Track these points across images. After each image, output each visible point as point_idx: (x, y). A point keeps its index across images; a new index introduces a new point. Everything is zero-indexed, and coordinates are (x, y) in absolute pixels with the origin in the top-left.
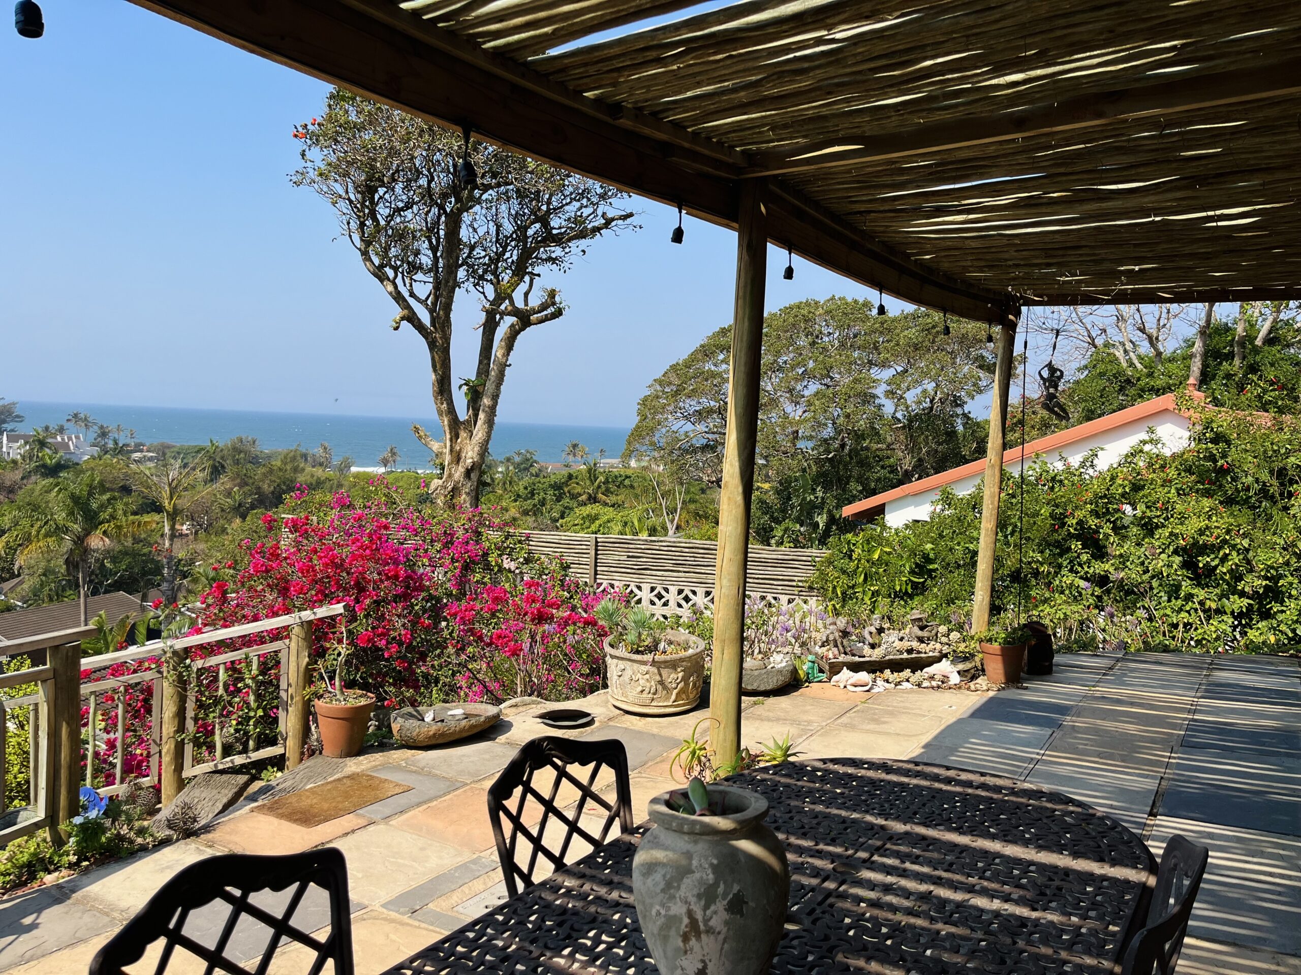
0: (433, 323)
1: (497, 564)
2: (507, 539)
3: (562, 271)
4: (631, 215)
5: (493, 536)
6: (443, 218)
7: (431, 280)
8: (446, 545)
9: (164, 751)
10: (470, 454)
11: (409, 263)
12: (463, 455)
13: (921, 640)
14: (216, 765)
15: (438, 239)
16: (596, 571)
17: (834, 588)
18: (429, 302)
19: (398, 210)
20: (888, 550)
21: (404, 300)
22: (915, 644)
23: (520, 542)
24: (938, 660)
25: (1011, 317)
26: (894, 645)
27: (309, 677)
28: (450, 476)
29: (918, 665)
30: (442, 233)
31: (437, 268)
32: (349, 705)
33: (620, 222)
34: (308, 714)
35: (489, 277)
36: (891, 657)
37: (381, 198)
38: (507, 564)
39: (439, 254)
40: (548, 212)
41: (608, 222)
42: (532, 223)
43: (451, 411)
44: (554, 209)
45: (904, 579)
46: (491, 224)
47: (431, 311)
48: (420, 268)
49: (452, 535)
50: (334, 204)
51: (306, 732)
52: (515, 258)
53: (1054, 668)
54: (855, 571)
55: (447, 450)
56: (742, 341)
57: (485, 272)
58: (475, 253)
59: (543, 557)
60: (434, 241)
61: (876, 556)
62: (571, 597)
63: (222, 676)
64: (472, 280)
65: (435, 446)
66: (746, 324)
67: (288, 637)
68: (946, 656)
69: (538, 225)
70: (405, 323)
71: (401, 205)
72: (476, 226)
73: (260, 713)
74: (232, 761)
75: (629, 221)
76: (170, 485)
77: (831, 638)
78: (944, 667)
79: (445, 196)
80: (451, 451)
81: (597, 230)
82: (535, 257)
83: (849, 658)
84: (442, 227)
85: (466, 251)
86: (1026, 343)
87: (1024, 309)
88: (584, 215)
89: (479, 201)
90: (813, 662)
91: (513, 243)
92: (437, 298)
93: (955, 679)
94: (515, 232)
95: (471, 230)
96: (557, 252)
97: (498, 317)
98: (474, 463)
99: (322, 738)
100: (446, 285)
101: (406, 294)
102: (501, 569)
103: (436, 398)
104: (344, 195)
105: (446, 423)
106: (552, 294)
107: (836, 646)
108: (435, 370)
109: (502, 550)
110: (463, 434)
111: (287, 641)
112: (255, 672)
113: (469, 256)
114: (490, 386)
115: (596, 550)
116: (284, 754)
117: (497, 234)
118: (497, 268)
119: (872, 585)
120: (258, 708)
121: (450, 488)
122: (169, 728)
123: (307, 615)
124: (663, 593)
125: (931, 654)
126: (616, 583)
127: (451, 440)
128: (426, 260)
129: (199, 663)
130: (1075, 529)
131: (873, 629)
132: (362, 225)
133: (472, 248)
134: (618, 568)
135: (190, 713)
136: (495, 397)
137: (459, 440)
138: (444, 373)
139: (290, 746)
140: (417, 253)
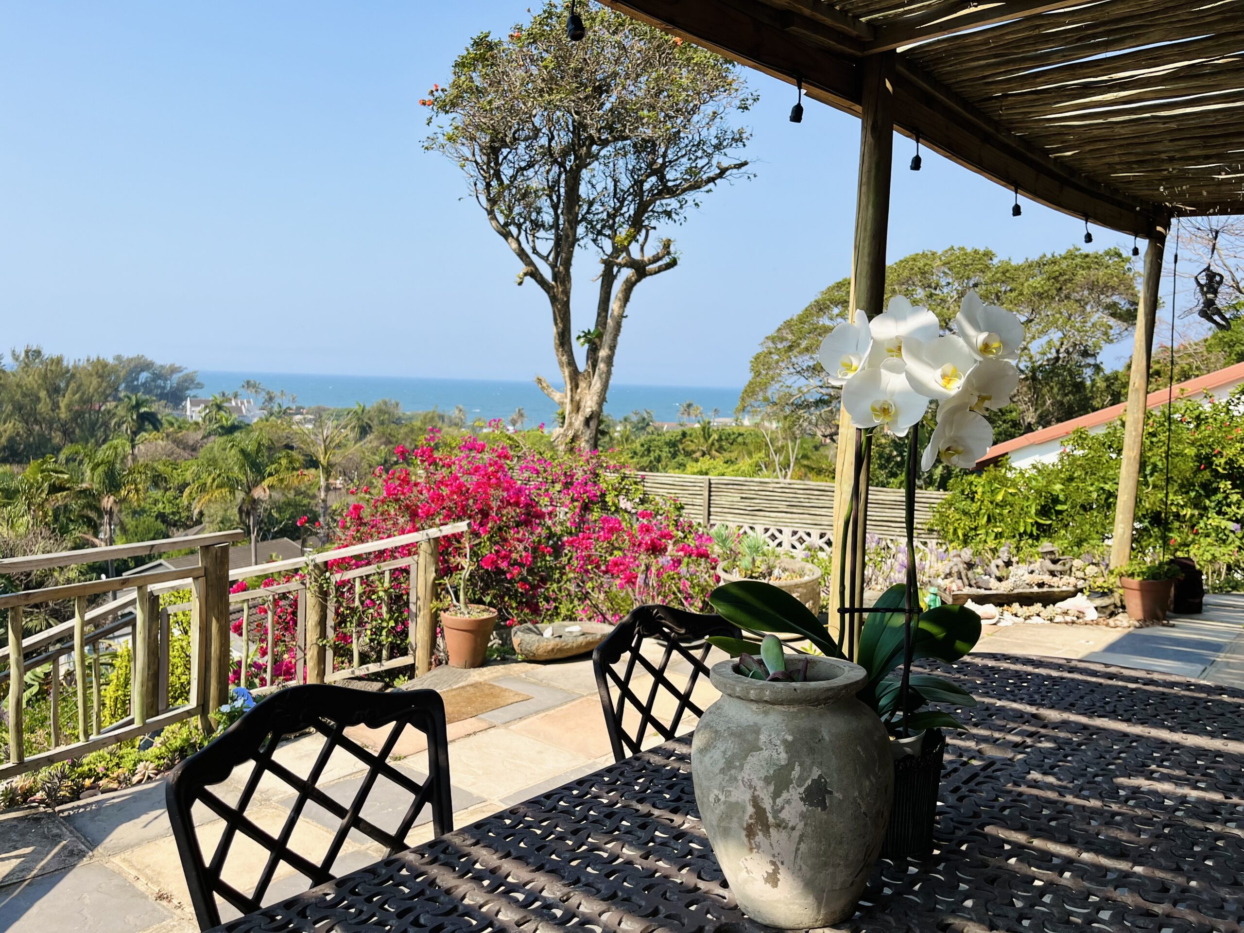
0: (555, 277)
1: (614, 504)
2: (623, 480)
3: (678, 223)
4: (745, 164)
5: (610, 478)
6: (563, 176)
7: (553, 237)
8: (567, 485)
9: (308, 657)
10: (589, 403)
11: (531, 221)
12: (582, 404)
13: (1052, 574)
14: (353, 672)
15: (559, 197)
16: (709, 512)
17: (955, 530)
18: (551, 258)
19: (523, 169)
20: (1011, 490)
21: (528, 256)
22: (1047, 578)
23: (636, 483)
24: (1073, 594)
25: (1159, 228)
26: (1023, 578)
27: (437, 591)
28: (571, 424)
29: (1049, 599)
30: (562, 190)
31: (558, 225)
32: (473, 618)
33: (735, 171)
34: (435, 627)
35: (607, 232)
36: (1020, 590)
37: (505, 158)
38: (624, 504)
39: (559, 211)
40: (664, 166)
41: (722, 172)
42: (648, 176)
43: (571, 363)
44: (670, 162)
45: (1030, 521)
46: (609, 180)
47: (553, 266)
48: (543, 225)
49: (572, 476)
50: (463, 166)
51: (433, 645)
52: (632, 212)
53: (1204, 608)
54: (977, 513)
55: (568, 400)
56: (865, 229)
57: (603, 227)
58: (593, 209)
59: (657, 498)
60: (555, 198)
61: (999, 498)
62: (685, 537)
63: (358, 589)
64: (590, 236)
65: (557, 396)
66: (871, 210)
67: (416, 553)
68: (1081, 590)
69: (653, 179)
70: (529, 280)
71: (523, 164)
72: (594, 182)
73: (392, 623)
74: (368, 669)
75: (744, 169)
76: (325, 441)
77: (955, 570)
78: (1080, 602)
79: (565, 153)
80: (572, 400)
81: (712, 180)
82: (652, 211)
83: (974, 591)
84: (562, 184)
85: (585, 207)
86: (1176, 256)
87: (1174, 221)
88: (699, 166)
89: (596, 157)
90: (935, 595)
91: (630, 198)
92: (557, 255)
93: (1092, 614)
94: (632, 186)
95: (590, 186)
96: (672, 203)
97: (615, 269)
98: (593, 412)
99: (448, 649)
100: (566, 241)
101: (529, 251)
102: (618, 510)
103: (557, 350)
104: (471, 157)
105: (567, 373)
106: (667, 245)
107: (960, 578)
108: (556, 324)
109: (619, 492)
110: (583, 385)
111: (416, 557)
112: (387, 585)
113: (588, 212)
114: (607, 338)
115: (710, 491)
116: (414, 665)
117: (615, 190)
118: (614, 223)
119: (996, 527)
120: (390, 619)
121: (570, 436)
122: (312, 635)
123: (434, 532)
124: (777, 534)
125: (1064, 588)
126: (730, 524)
127: (572, 390)
128: (547, 217)
129: (337, 577)
130: (1224, 469)
131: (1000, 562)
132: (488, 185)
133: (591, 204)
134: (732, 509)
135: (330, 622)
136: (613, 348)
137: (579, 390)
138: (564, 326)
139: (419, 656)
140: (539, 211)
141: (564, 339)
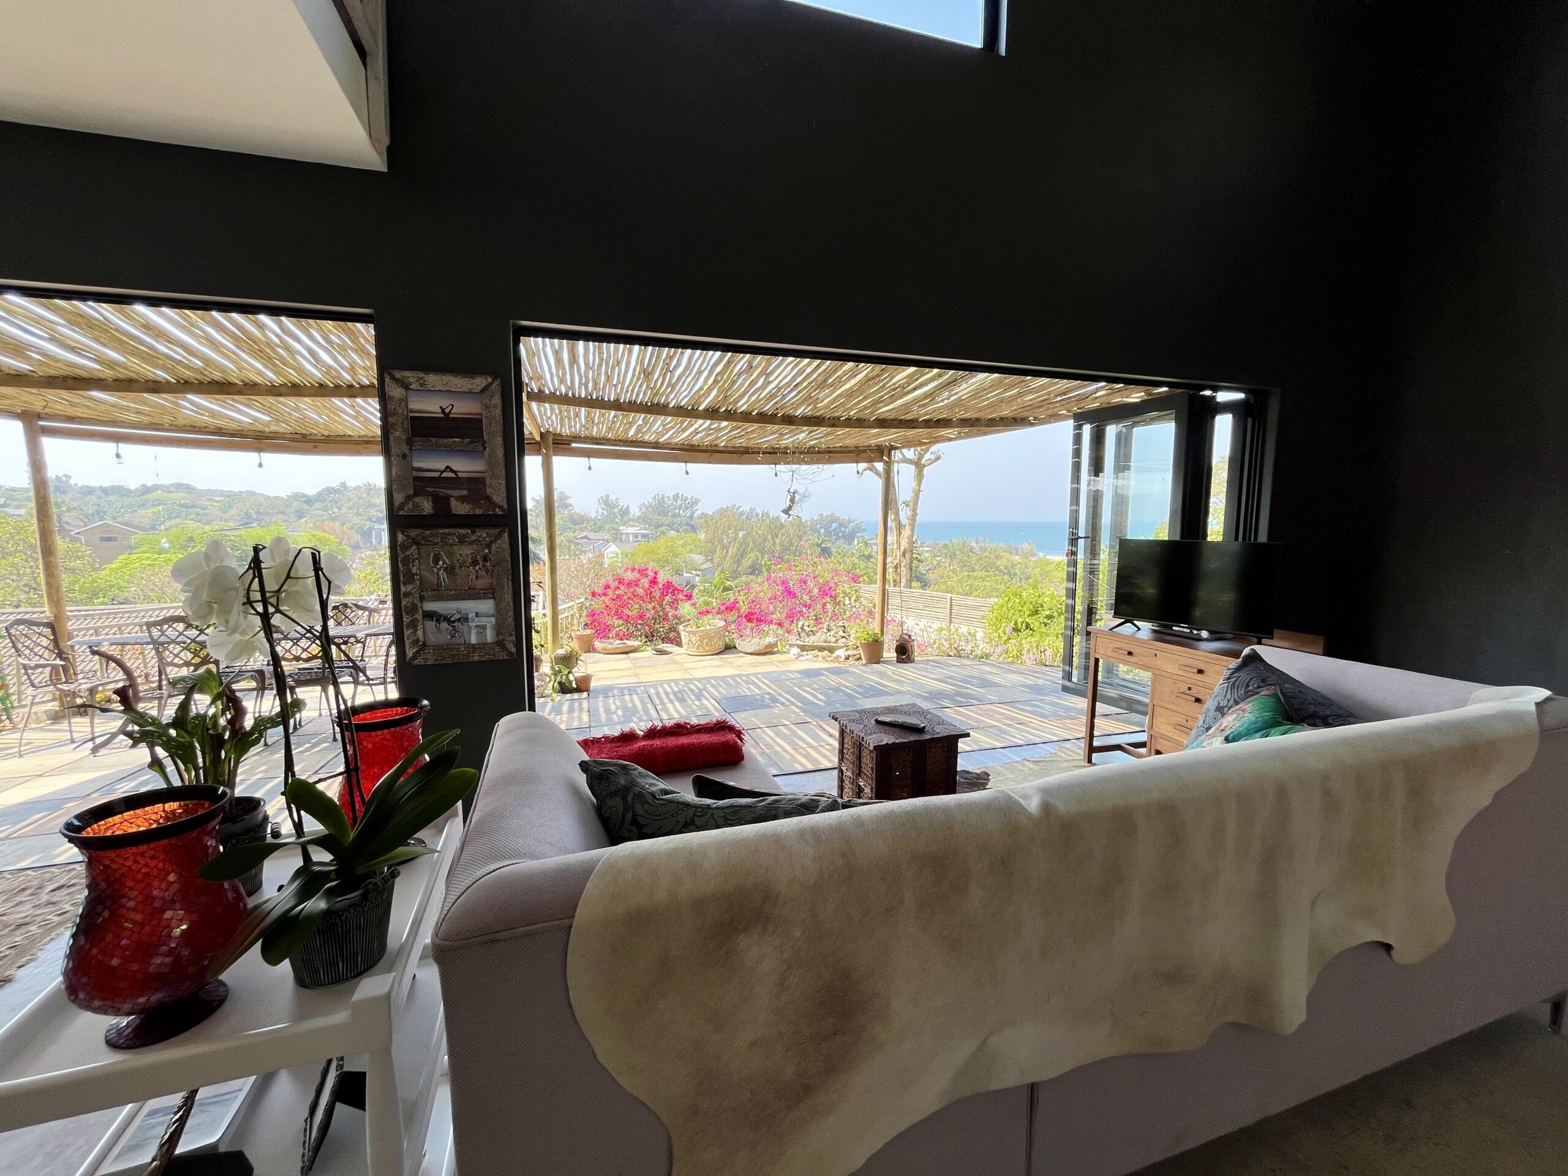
121: (895, 564)
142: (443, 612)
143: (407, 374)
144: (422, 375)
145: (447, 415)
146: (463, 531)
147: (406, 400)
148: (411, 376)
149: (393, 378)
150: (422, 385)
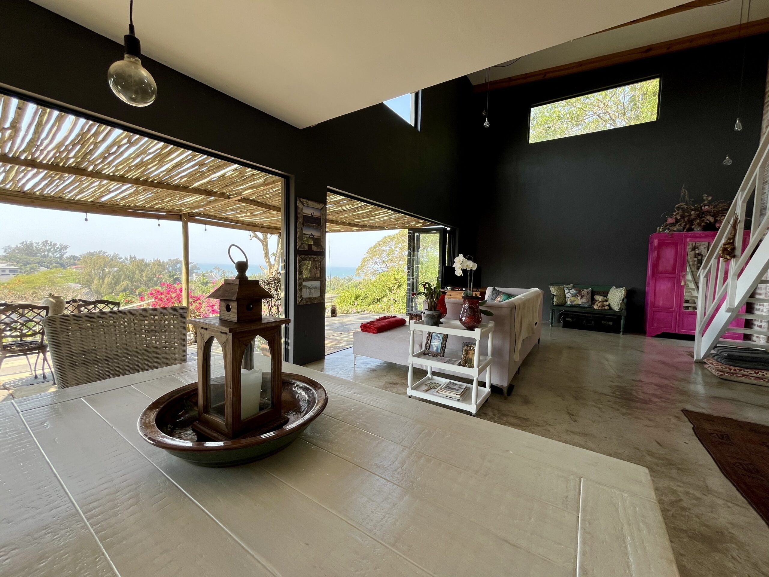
0: (264, 238)
12: (272, 273)
43: (269, 261)
55: (268, 272)
65: (266, 271)
103: (265, 258)
105: (268, 265)
108: (264, 250)
110: (272, 268)
127: (269, 269)
141: (267, 254)
142: (308, 285)
143: (304, 200)
144: (307, 201)
145: (312, 216)
146: (315, 257)
147: (302, 209)
148: (305, 201)
149: (300, 201)
150: (307, 205)
